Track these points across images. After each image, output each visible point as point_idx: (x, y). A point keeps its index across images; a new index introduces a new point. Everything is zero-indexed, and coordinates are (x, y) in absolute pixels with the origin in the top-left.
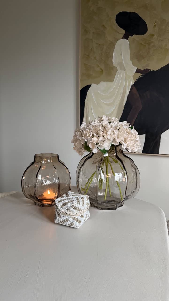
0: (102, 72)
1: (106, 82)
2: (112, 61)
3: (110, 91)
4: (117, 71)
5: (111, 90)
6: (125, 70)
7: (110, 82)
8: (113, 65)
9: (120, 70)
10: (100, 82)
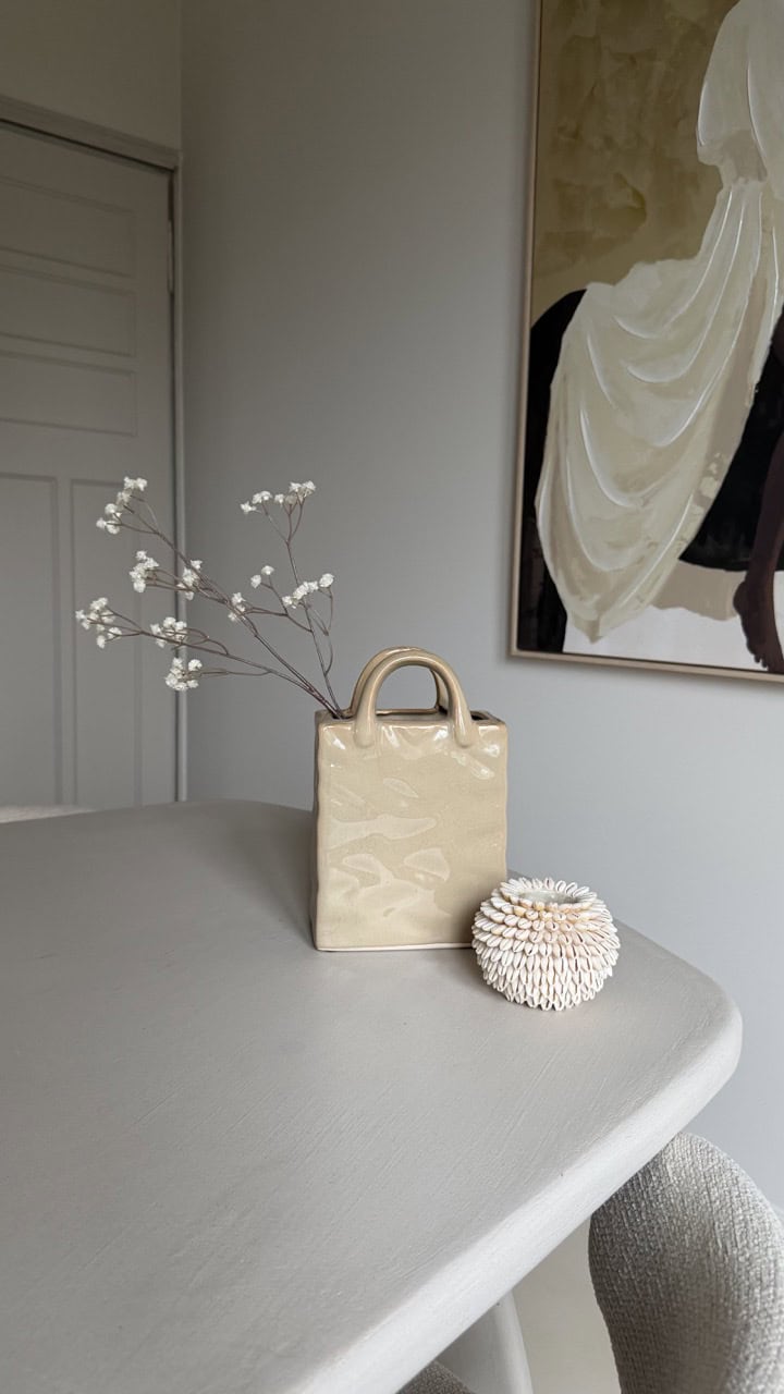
0: (639, 211)
1: (659, 263)
2: (694, 136)
3: (682, 310)
4: (721, 188)
5: (687, 305)
6: (761, 174)
7: (680, 258)
8: (701, 159)
9: (735, 181)
10: (631, 266)
